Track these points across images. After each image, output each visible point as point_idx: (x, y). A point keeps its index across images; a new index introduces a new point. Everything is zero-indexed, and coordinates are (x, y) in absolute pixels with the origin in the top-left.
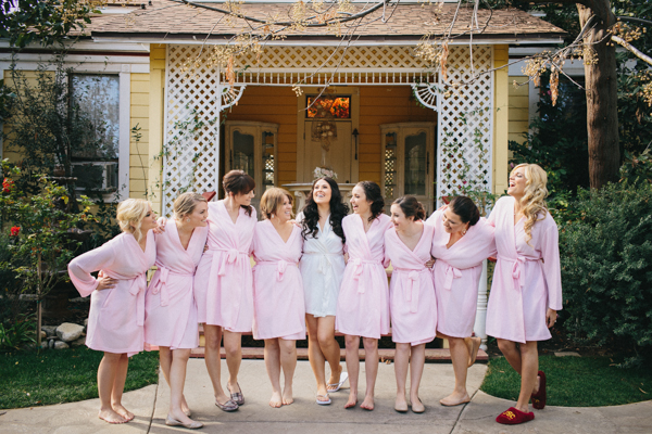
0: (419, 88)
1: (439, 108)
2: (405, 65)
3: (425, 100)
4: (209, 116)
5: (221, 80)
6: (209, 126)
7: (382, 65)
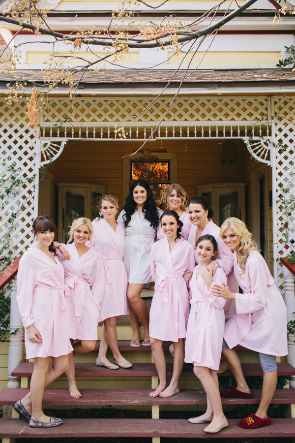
0: (252, 142)
1: (273, 163)
2: (236, 118)
3: (258, 155)
4: (28, 173)
5: (41, 135)
6: (27, 184)
7: (212, 118)
